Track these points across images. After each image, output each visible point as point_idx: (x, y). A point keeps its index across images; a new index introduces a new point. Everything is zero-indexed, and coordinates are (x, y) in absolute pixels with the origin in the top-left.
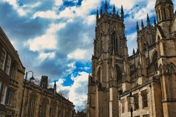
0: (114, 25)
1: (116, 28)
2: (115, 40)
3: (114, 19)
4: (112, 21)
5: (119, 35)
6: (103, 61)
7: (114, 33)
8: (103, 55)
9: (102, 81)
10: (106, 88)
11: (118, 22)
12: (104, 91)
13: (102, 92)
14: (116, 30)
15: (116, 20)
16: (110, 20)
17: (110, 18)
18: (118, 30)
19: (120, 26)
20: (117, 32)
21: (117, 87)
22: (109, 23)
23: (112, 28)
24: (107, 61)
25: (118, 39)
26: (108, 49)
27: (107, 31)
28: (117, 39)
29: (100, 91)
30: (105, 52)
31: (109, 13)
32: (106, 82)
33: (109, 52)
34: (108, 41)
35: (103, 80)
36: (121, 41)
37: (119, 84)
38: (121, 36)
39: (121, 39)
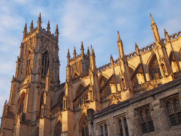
0: (47, 43)
1: (49, 48)
2: (47, 61)
3: (47, 37)
4: (45, 38)
5: (52, 57)
6: (31, 84)
7: (46, 52)
8: (31, 76)
9: (26, 111)
10: (31, 120)
11: (52, 42)
12: (28, 125)
13: (26, 126)
14: (49, 50)
15: (49, 39)
16: (44, 37)
17: (43, 35)
18: (51, 50)
19: (54, 46)
20: (49, 53)
21: (51, 119)
22: (42, 39)
23: (45, 47)
24: (36, 84)
25: (51, 61)
26: (39, 70)
27: (38, 48)
28: (49, 61)
29: (23, 124)
30: (34, 73)
31: (42, 28)
32: (32, 113)
33: (39, 74)
34: (40, 60)
35: (27, 109)
36: (54, 63)
37: (54, 114)
38: (54, 58)
39: (53, 62)
